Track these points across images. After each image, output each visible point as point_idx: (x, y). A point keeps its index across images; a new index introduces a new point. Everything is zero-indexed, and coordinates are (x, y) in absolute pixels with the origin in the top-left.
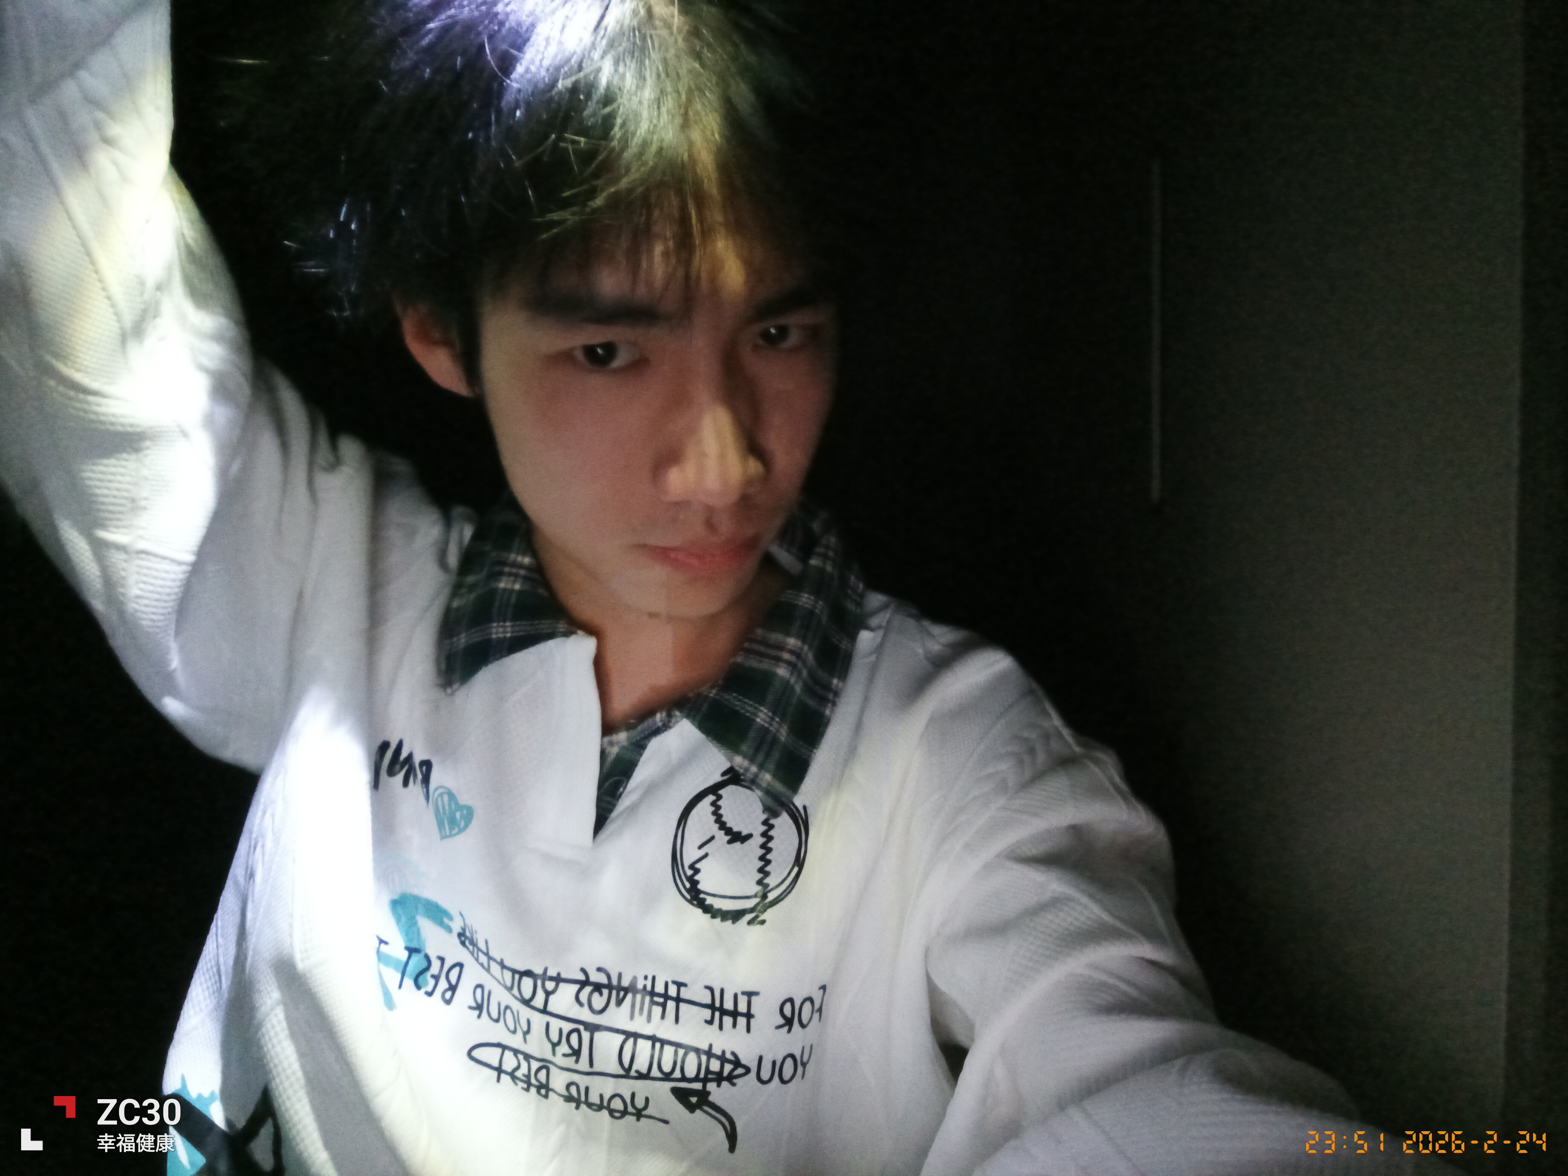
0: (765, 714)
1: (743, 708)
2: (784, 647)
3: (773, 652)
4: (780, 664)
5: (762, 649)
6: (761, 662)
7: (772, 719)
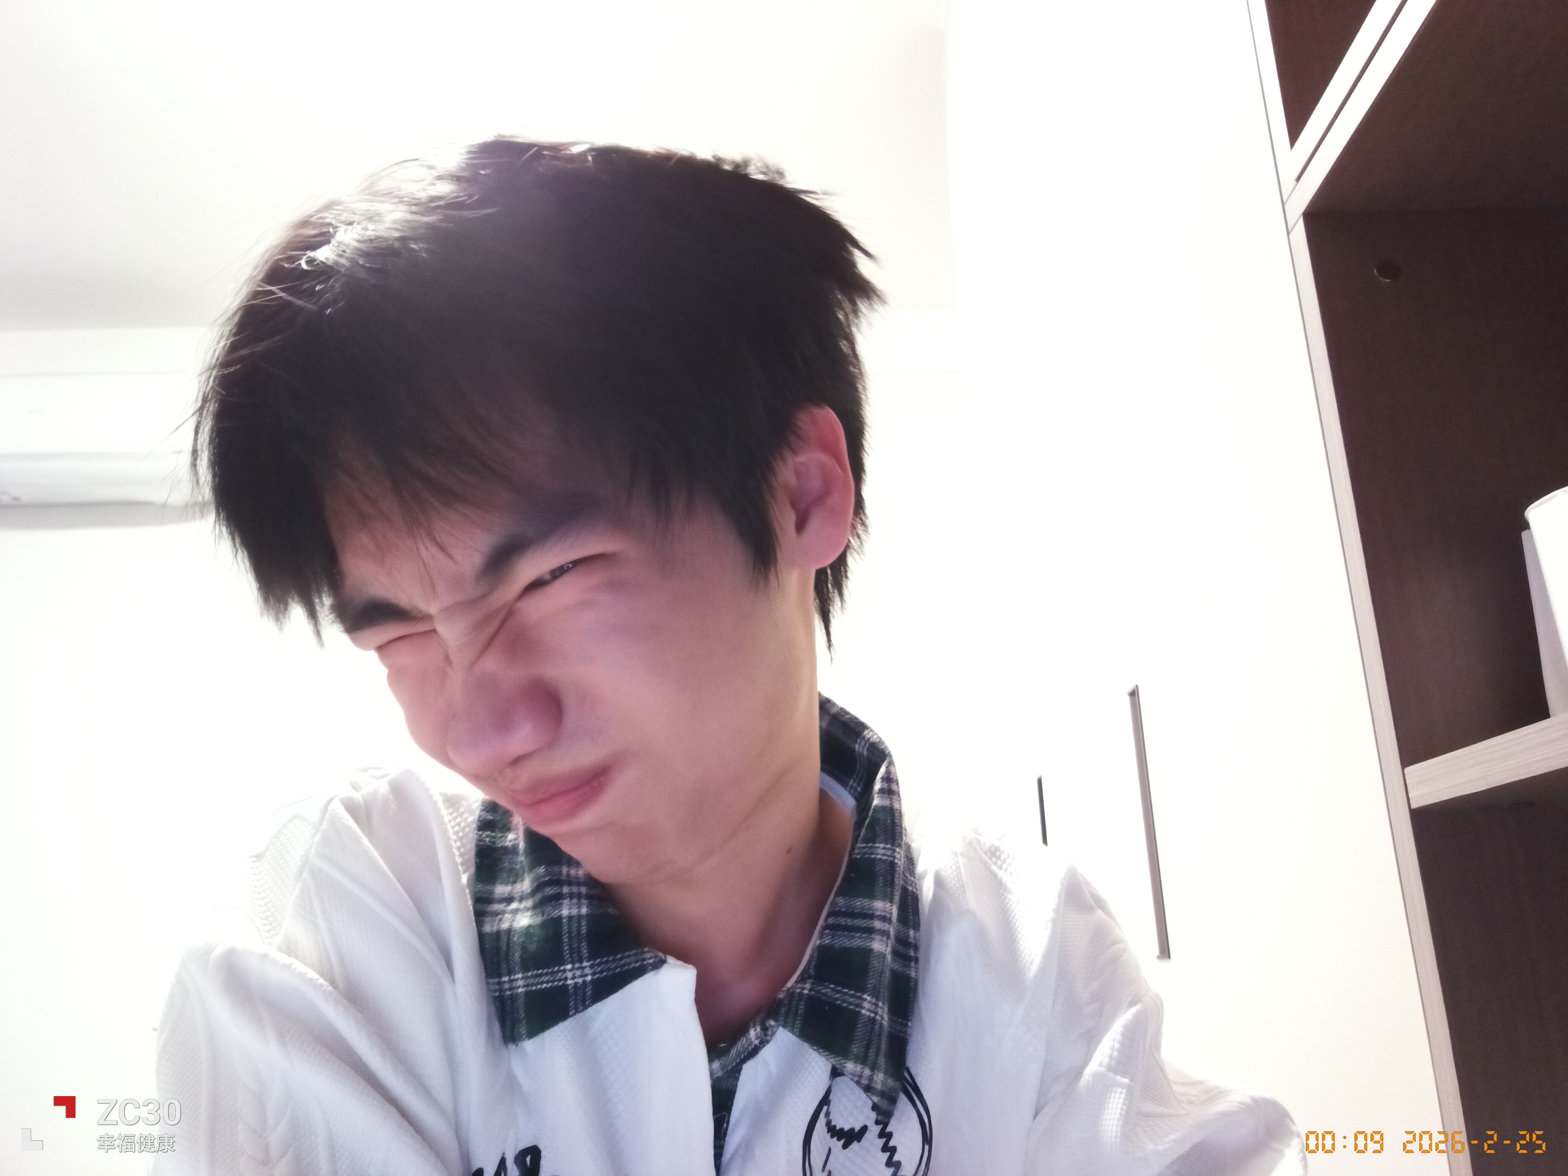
0: (869, 1002)
1: (844, 1001)
2: (872, 914)
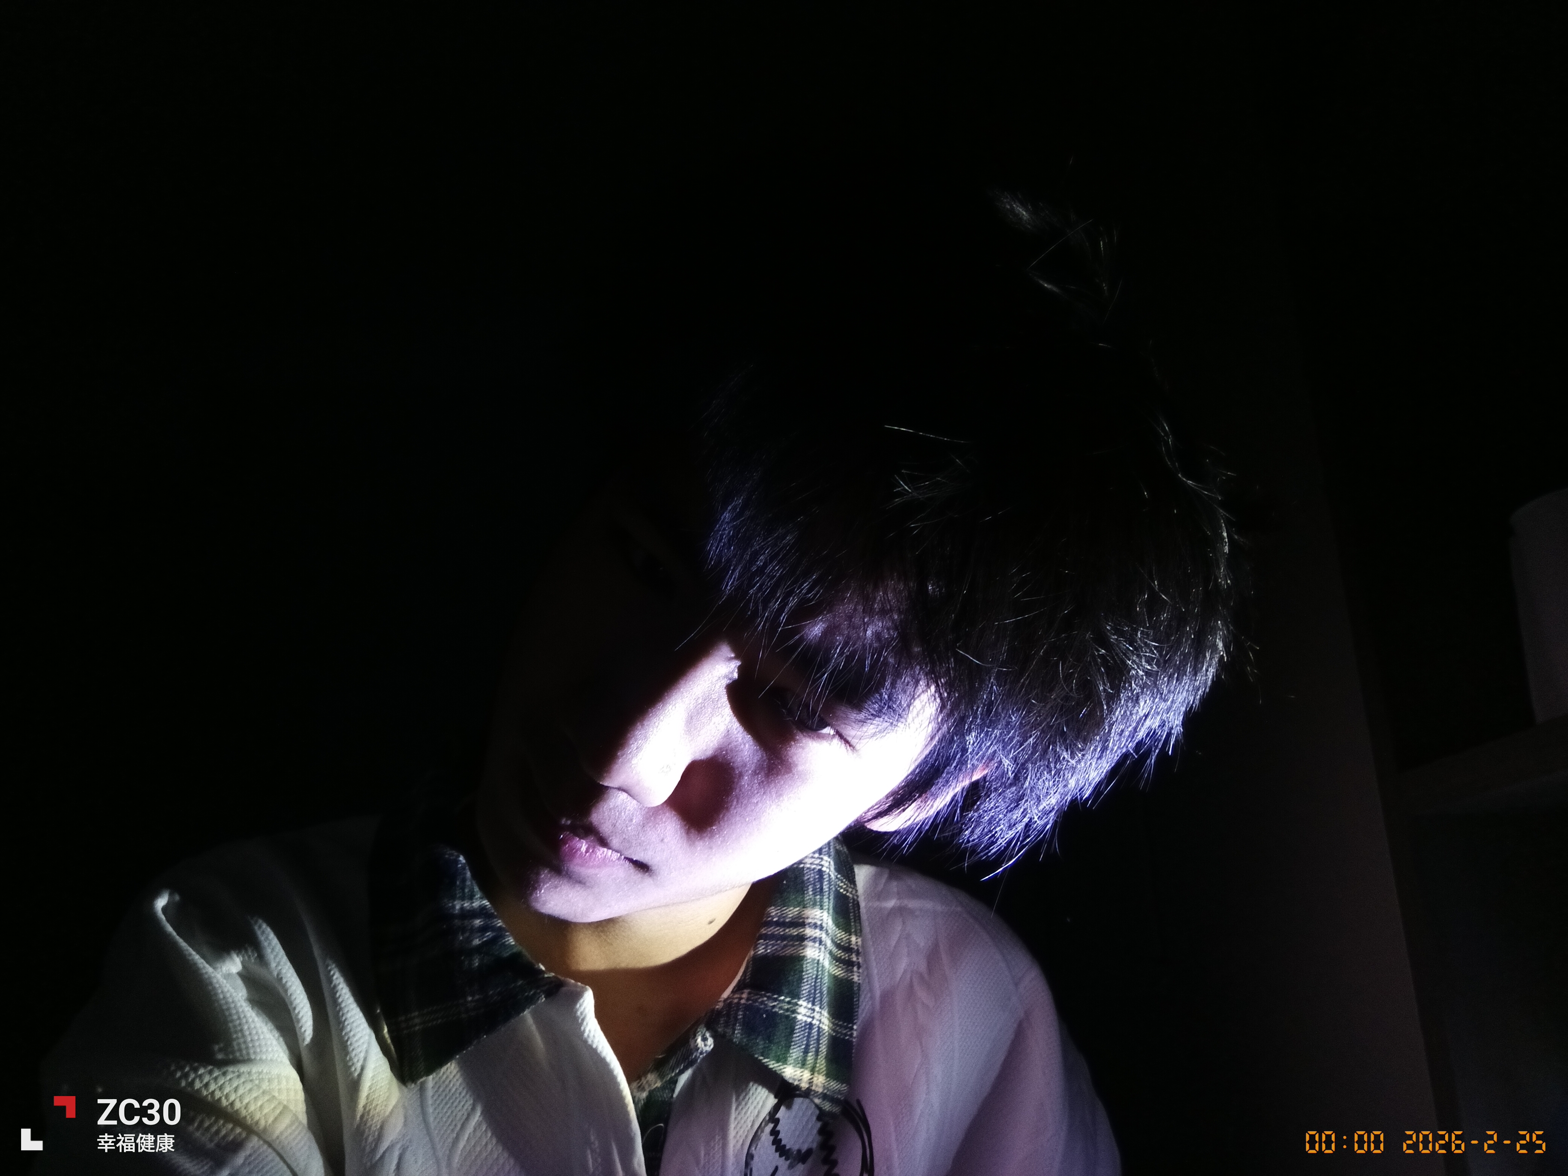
0: (805, 1007)
1: (780, 1008)
2: (804, 922)
3: (794, 932)
4: (806, 942)
5: (781, 931)
6: (785, 946)
7: (814, 1010)
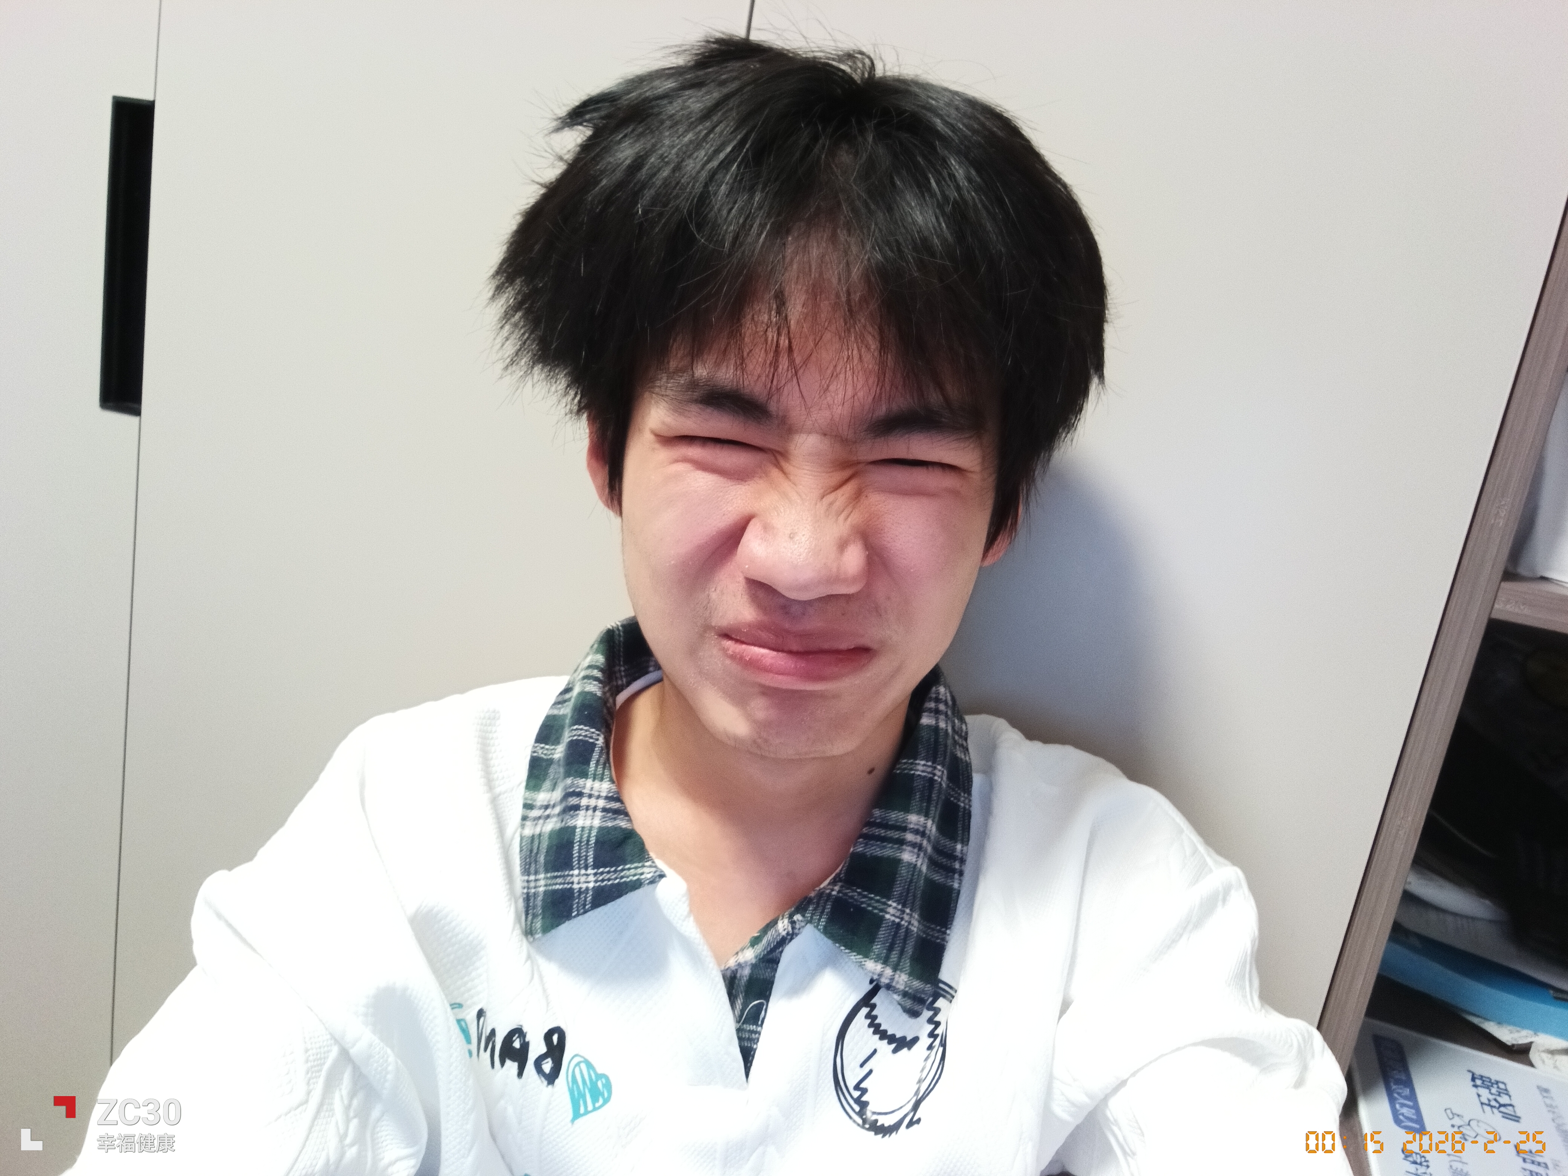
3: (895, 835)
5: (882, 832)
6: (885, 847)
